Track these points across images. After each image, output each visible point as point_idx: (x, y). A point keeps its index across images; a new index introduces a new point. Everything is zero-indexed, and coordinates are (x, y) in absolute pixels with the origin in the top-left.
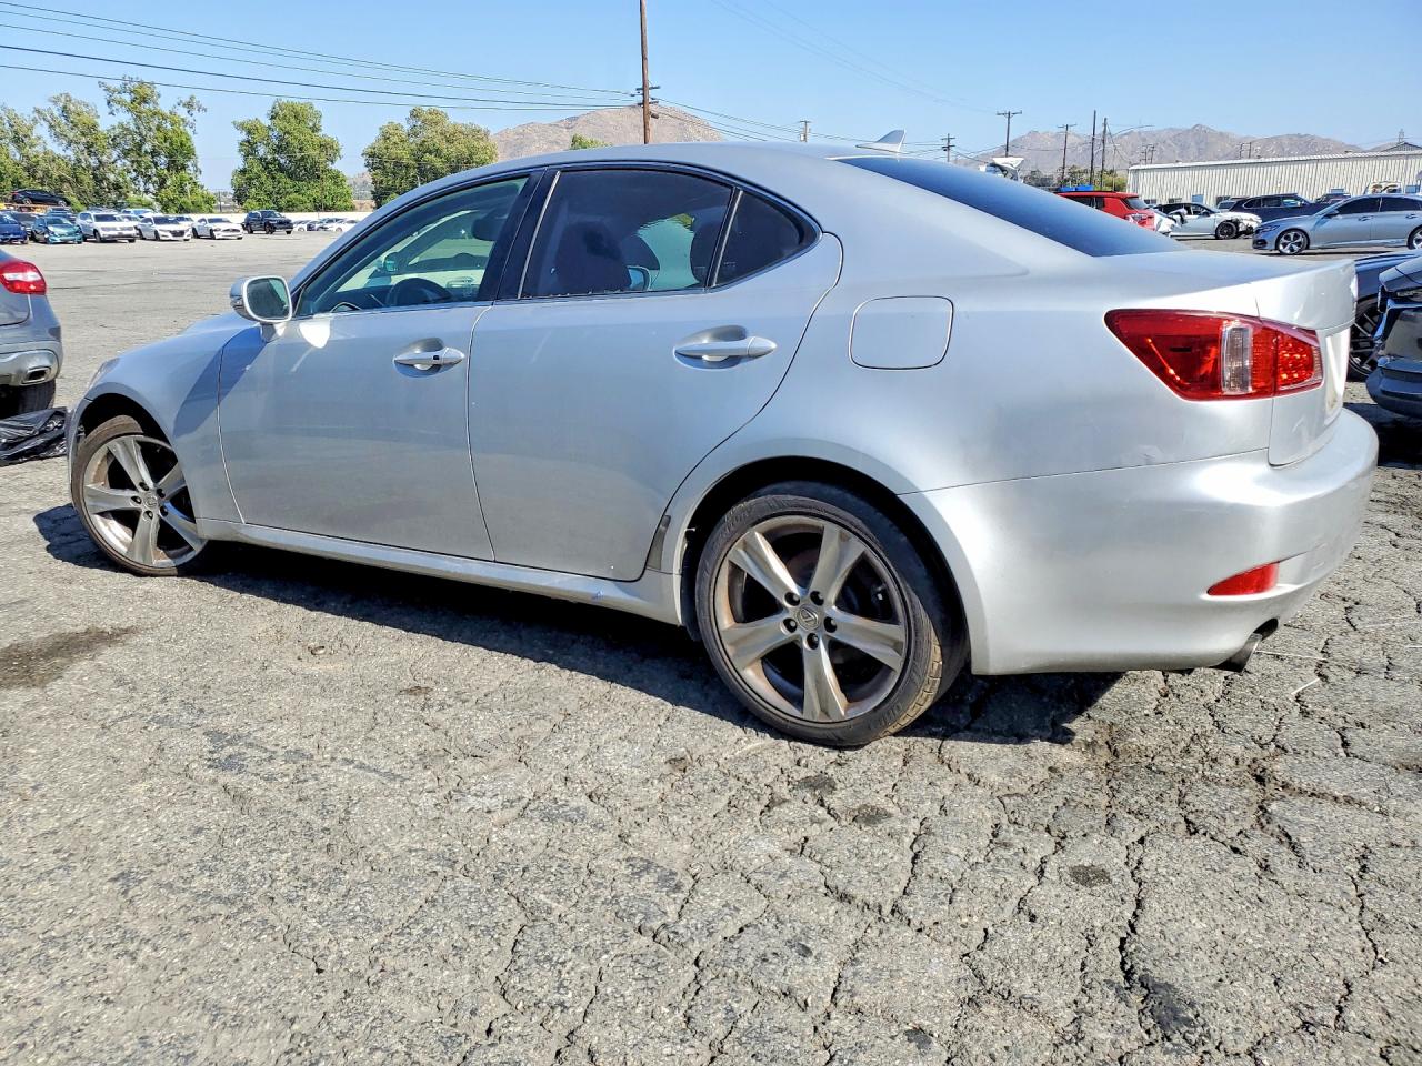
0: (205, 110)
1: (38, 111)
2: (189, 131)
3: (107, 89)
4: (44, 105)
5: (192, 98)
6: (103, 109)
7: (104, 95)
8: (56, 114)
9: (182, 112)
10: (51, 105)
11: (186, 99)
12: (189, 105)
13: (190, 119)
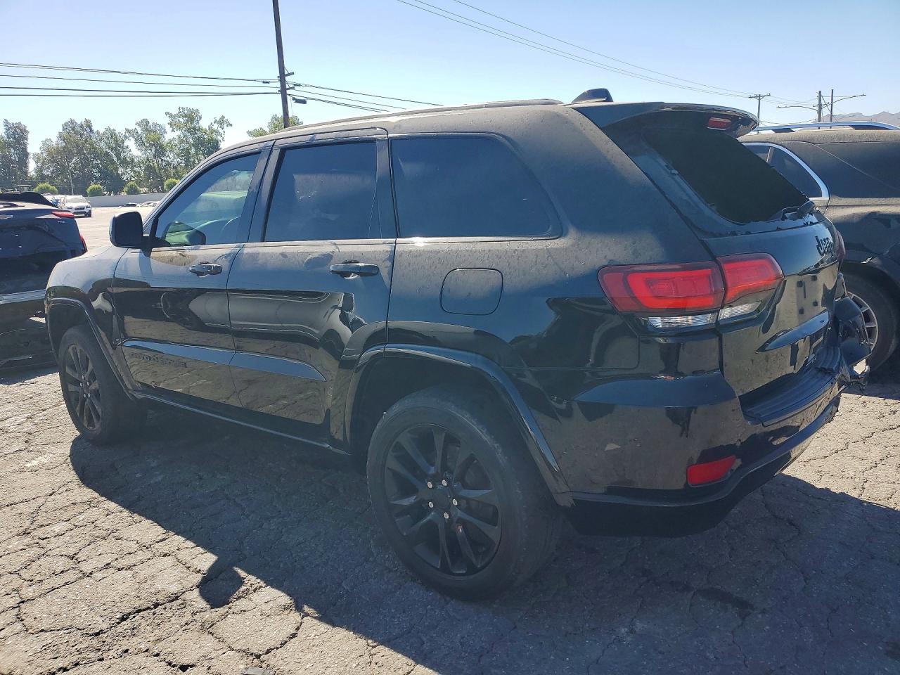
0: (231, 125)
1: (128, 131)
2: (219, 138)
3: (171, 116)
4: (132, 127)
5: (223, 117)
6: (168, 129)
7: (168, 120)
8: (140, 132)
9: (215, 126)
10: (137, 127)
11: (218, 120)
12: (222, 122)
13: (221, 131)
